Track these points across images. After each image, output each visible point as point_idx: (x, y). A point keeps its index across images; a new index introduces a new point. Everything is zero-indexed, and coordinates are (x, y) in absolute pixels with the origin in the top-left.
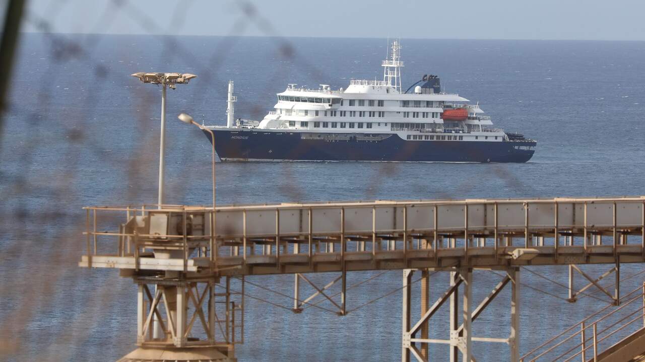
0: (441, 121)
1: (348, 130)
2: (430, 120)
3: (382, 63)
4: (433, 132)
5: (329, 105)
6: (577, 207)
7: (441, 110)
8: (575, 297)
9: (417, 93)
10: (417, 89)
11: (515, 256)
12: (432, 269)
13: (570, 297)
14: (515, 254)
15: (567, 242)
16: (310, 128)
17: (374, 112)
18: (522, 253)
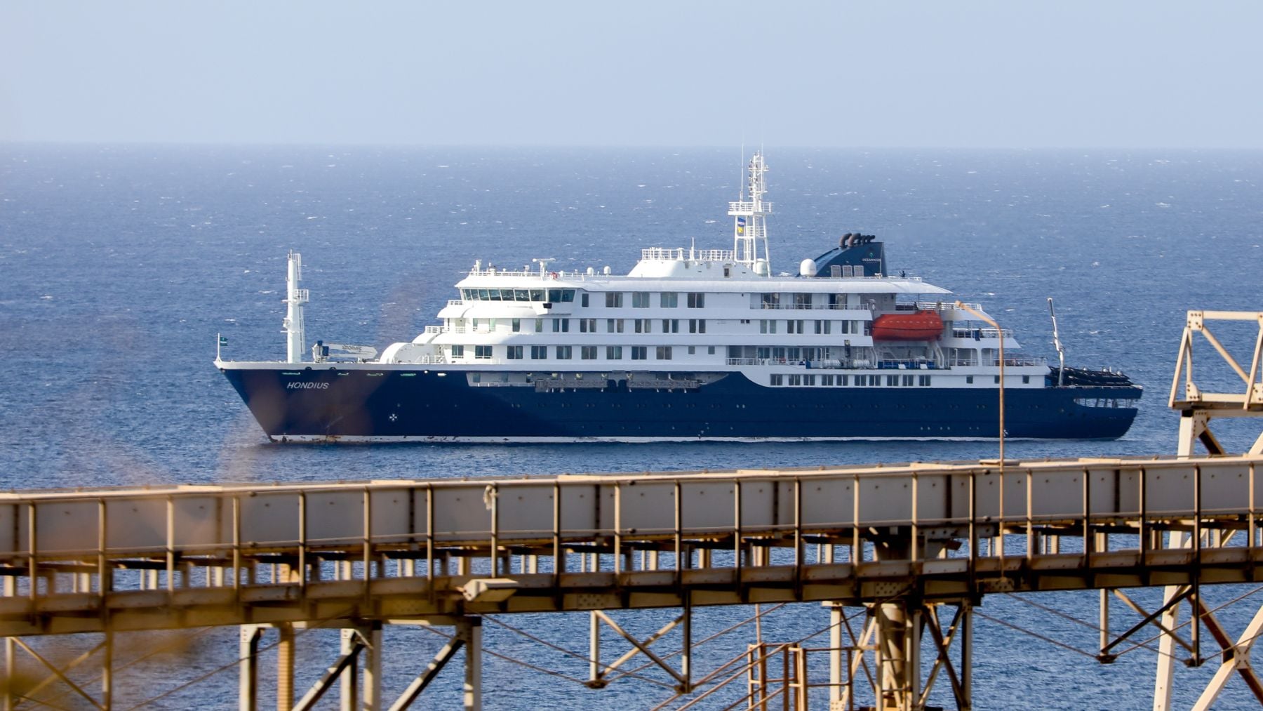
0: (868, 341)
1: (601, 363)
2: (836, 338)
3: (728, 208)
4: (842, 367)
5: (545, 306)
6: (603, 491)
7: (867, 315)
8: (603, 679)
9: (806, 276)
10: (806, 266)
11: (470, 595)
12: (299, 625)
13: (593, 677)
14: (470, 590)
15: (583, 564)
16: (499, 360)
17: (675, 322)
18: (483, 588)
